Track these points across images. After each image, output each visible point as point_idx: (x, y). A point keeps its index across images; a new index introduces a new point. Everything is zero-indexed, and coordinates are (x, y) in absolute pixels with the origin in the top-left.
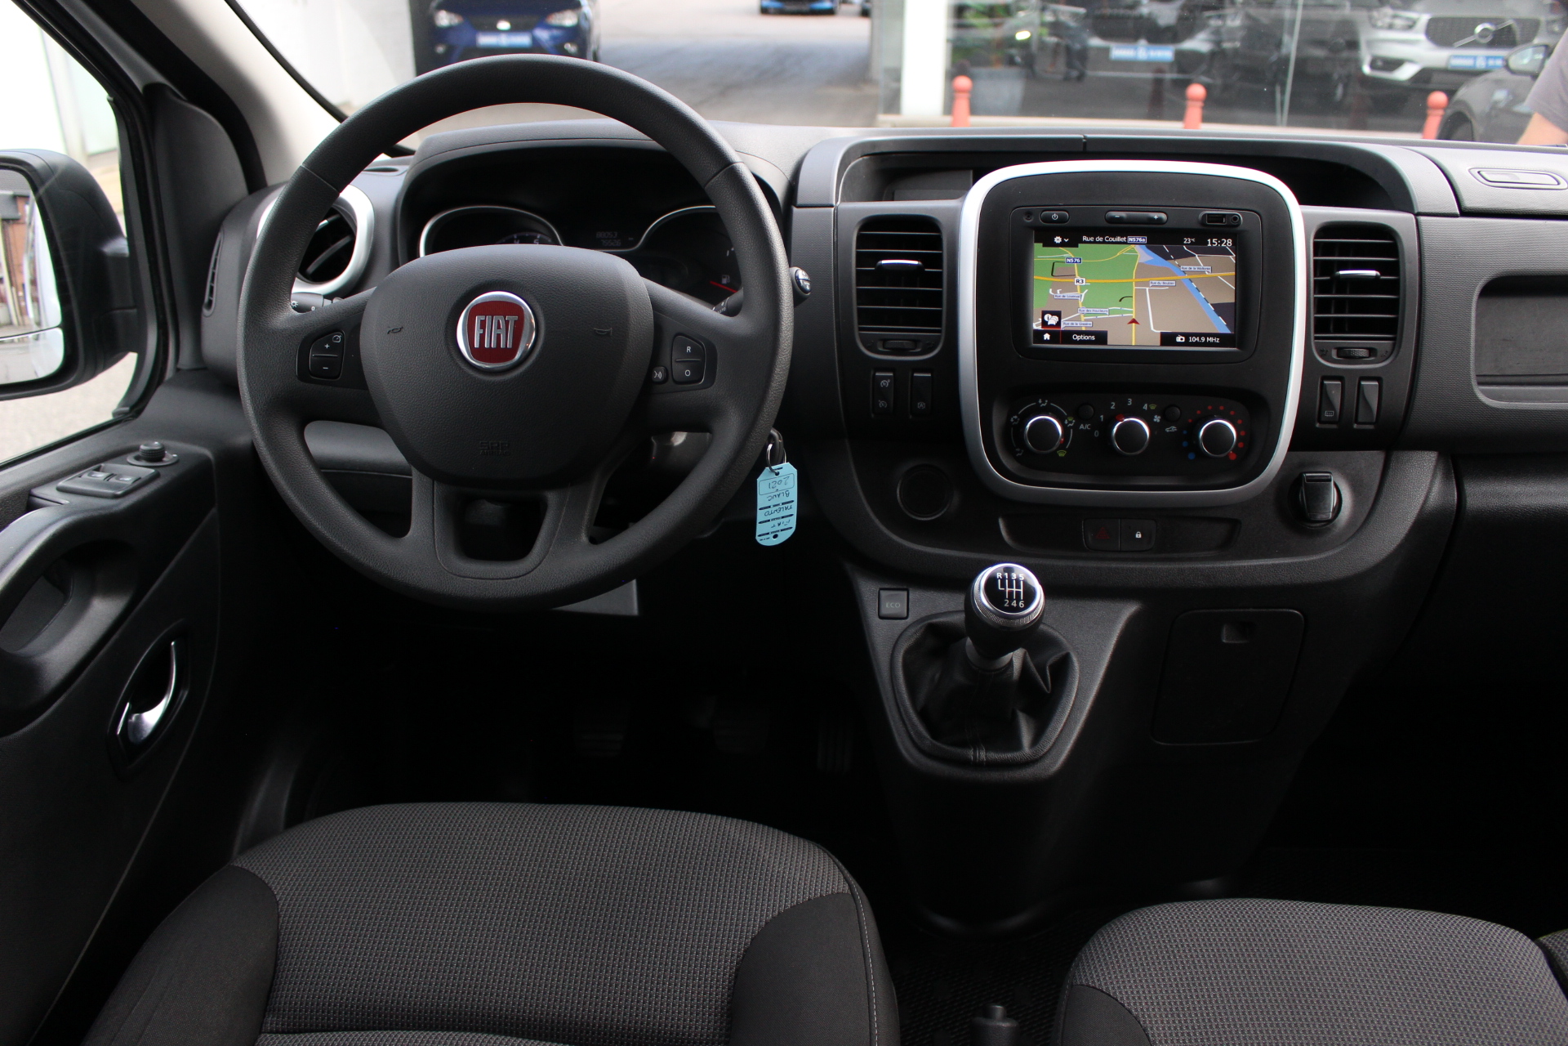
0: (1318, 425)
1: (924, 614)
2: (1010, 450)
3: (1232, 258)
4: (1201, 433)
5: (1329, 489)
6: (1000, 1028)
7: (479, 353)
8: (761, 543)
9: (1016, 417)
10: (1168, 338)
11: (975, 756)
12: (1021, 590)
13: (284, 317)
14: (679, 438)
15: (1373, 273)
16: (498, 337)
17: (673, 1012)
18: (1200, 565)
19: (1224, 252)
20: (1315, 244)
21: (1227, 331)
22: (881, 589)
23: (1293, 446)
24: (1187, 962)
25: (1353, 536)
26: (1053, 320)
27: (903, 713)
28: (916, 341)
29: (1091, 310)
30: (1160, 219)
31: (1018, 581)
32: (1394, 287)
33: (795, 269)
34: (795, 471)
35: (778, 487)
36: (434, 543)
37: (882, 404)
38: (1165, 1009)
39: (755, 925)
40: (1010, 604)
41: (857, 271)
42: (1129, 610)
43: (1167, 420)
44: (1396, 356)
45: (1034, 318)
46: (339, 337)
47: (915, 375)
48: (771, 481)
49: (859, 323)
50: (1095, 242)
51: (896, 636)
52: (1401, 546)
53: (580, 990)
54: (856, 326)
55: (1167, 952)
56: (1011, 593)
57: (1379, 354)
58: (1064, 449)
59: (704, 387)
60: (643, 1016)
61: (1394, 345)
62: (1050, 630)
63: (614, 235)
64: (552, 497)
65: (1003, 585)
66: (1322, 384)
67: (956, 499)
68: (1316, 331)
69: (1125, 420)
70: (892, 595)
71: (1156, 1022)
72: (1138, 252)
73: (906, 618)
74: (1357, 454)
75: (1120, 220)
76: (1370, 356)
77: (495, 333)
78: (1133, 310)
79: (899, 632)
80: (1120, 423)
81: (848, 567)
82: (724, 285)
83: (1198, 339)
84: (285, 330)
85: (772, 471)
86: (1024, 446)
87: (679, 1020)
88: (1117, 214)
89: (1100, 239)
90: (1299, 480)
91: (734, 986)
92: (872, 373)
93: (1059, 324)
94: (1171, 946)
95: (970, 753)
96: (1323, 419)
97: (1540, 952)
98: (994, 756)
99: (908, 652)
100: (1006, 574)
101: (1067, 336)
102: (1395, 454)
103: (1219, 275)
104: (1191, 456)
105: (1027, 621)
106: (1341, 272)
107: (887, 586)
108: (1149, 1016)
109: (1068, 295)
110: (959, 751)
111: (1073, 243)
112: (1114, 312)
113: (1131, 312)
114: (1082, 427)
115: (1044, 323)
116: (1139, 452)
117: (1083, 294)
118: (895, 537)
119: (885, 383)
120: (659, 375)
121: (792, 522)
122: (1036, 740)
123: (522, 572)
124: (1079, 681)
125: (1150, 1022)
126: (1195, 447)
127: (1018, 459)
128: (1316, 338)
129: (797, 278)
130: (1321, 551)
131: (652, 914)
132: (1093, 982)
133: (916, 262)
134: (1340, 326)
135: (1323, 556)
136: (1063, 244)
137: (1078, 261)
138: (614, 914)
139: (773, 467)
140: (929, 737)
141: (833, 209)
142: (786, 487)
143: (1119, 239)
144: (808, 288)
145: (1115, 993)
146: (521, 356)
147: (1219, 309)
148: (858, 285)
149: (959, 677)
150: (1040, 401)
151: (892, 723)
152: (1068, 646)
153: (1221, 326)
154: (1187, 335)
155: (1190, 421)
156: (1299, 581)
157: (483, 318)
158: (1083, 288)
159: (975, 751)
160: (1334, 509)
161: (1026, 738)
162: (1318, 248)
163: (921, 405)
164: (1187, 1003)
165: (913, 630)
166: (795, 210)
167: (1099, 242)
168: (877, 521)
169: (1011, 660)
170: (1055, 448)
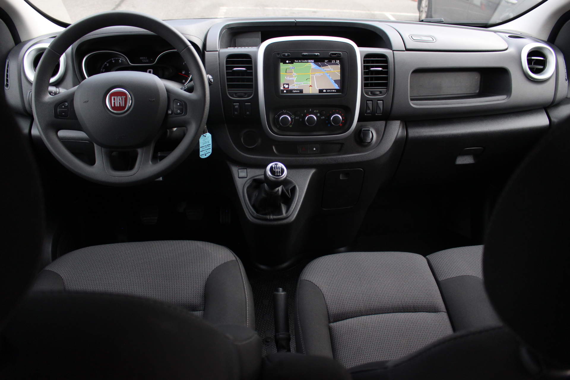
0: (366, 114)
1: (252, 176)
2: (275, 126)
3: (339, 66)
4: (332, 118)
5: (369, 133)
6: (281, 294)
7: (114, 108)
8: (201, 157)
9: (276, 116)
10: (321, 91)
11: (269, 218)
12: (280, 170)
13: (48, 98)
14: (175, 129)
15: (380, 69)
16: (120, 103)
17: (188, 298)
18: (333, 157)
19: (337, 64)
20: (364, 60)
21: (338, 88)
22: (238, 169)
23: (359, 120)
24: (332, 271)
25: (376, 147)
26: (286, 86)
27: (248, 206)
28: (245, 93)
29: (298, 83)
30: (318, 55)
31: (279, 167)
32: (387, 73)
33: (208, 75)
34: (211, 135)
35: (206, 140)
36: (104, 167)
37: (236, 113)
38: (326, 284)
39: (210, 271)
40: (277, 174)
41: (226, 72)
42: (313, 171)
43: (321, 115)
44: (388, 93)
45: (281, 86)
46: (67, 104)
47: (246, 104)
48: (203, 139)
49: (228, 88)
50: (298, 62)
51: (244, 183)
52: (390, 149)
53: (160, 294)
54: (227, 90)
55: (326, 269)
56: (277, 171)
57: (383, 93)
58: (292, 125)
59: (184, 115)
60: (180, 300)
61: (387, 90)
62: (290, 179)
63: (146, 58)
64: (139, 151)
65: (275, 169)
66: (366, 102)
67: (260, 141)
68: (364, 87)
69: (309, 116)
70: (242, 171)
71: (324, 288)
72: (311, 65)
73: (247, 177)
74: (377, 122)
75: (306, 55)
76: (380, 94)
77: (118, 101)
78: (310, 82)
79: (245, 182)
80: (307, 117)
81: (228, 163)
82: (183, 74)
83: (330, 91)
84: (49, 102)
85: (204, 136)
86: (279, 124)
87: (190, 300)
88: (305, 54)
89: (300, 61)
90: (360, 131)
91: (205, 289)
92: (232, 104)
93: (288, 87)
94: (327, 267)
95: (268, 217)
96: (367, 113)
97: (426, 260)
98: (275, 217)
99: (248, 188)
100: (276, 166)
101: (291, 91)
102: (388, 122)
103: (336, 71)
104: (329, 125)
105: (282, 179)
106: (372, 69)
107: (240, 168)
108: (322, 286)
109: (291, 79)
110: (264, 216)
111: (292, 63)
112: (305, 83)
113: (310, 83)
114: (296, 118)
115: (284, 87)
116: (314, 125)
117: (295, 78)
118: (242, 153)
119: (236, 107)
120: (170, 112)
121: (211, 151)
122: (287, 212)
123: (133, 174)
124: (299, 194)
125: (322, 288)
126: (330, 122)
127: (278, 129)
128: (364, 89)
129: (209, 78)
130: (367, 151)
131: (179, 271)
132: (306, 279)
133: (244, 69)
134: (372, 85)
135: (368, 152)
136: (289, 63)
137: (294, 68)
138: (168, 272)
139: (204, 135)
140: (255, 213)
141: (218, 52)
142: (208, 140)
143: (305, 61)
144: (212, 81)
145: (312, 281)
146: (128, 108)
147: (336, 81)
148: (227, 76)
149: (263, 195)
150: (284, 111)
151: (244, 209)
152: (295, 183)
153: (336, 87)
154: (326, 90)
155: (328, 115)
156: (361, 160)
157: (114, 97)
158: (295, 76)
159: (269, 216)
160: (371, 139)
161: (284, 211)
162: (365, 62)
163: (248, 113)
164: (332, 282)
165: (249, 181)
166: (206, 52)
167: (300, 62)
168: (236, 149)
169: (278, 189)
170: (289, 125)
